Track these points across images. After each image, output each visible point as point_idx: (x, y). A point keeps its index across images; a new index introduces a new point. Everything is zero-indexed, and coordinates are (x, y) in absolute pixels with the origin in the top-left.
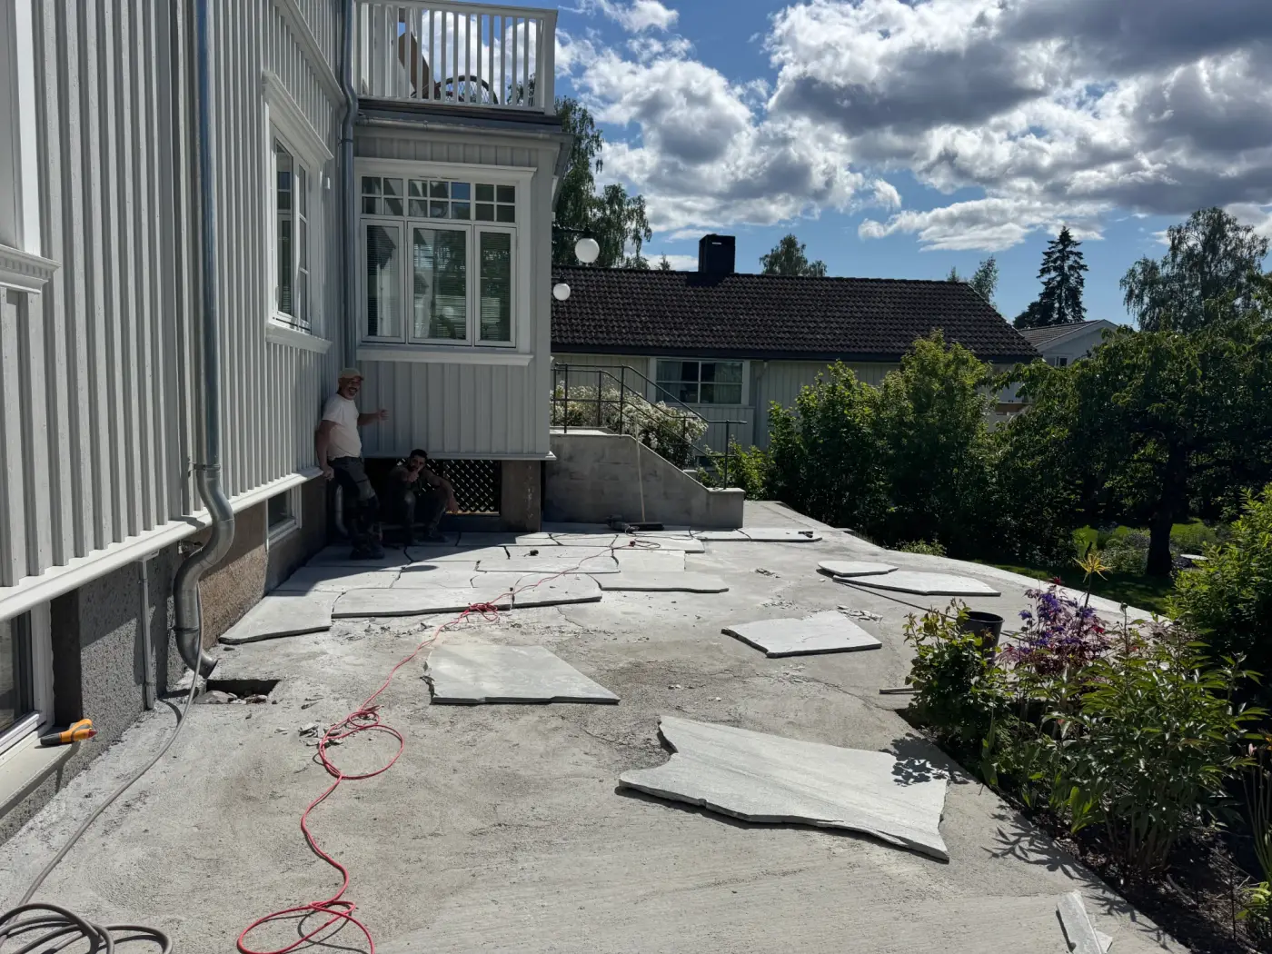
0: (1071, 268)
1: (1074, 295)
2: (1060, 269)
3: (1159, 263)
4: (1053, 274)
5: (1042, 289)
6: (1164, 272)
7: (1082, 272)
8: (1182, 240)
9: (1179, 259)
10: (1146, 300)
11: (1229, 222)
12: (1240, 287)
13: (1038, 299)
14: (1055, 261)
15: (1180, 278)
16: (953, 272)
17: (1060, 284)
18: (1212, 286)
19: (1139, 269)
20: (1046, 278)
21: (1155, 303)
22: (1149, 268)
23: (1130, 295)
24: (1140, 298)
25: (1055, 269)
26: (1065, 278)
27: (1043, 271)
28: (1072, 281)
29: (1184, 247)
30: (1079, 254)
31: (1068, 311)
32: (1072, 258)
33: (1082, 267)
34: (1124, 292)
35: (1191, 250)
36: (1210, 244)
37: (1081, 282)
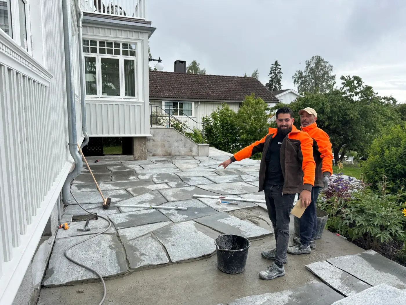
0: (278, 73)
1: (279, 81)
2: (275, 73)
3: (303, 71)
4: (273, 74)
5: (270, 79)
6: (305, 74)
7: (281, 74)
8: (309, 65)
9: (308, 71)
10: (299, 83)
11: (322, 60)
12: (325, 79)
13: (268, 82)
14: (273, 70)
15: (309, 76)
16: (245, 74)
17: (275, 77)
18: (317, 78)
19: (297, 73)
20: (271, 76)
21: (302, 83)
22: (301, 73)
23: (295, 81)
24: (298, 82)
25: (273, 73)
26: (276, 76)
27: (271, 73)
28: (278, 76)
29: (310, 67)
30: (280, 69)
31: (277, 86)
32: (279, 70)
33: (281, 72)
34: (293, 80)
35: (312, 68)
36: (317, 66)
37: (281, 77)
